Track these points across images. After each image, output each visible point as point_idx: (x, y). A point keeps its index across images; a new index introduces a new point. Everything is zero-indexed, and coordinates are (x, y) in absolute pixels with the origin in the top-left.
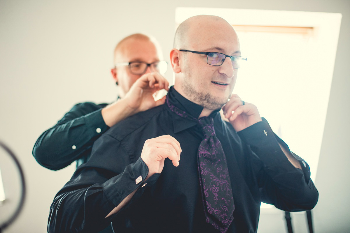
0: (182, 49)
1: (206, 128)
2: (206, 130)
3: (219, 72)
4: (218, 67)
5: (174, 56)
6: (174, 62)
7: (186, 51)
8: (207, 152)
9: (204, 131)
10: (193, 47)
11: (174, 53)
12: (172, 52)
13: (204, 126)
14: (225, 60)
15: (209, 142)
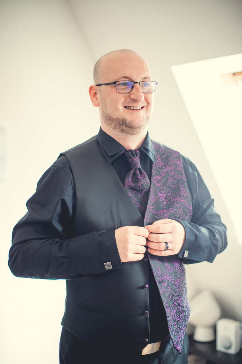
0: (98, 84)
1: (131, 161)
2: (132, 163)
3: (130, 98)
4: (128, 94)
5: (93, 92)
6: (94, 97)
7: (101, 85)
8: (132, 183)
9: (130, 164)
10: (105, 80)
11: (93, 89)
12: (91, 88)
13: (130, 159)
14: (134, 87)
15: (135, 174)
